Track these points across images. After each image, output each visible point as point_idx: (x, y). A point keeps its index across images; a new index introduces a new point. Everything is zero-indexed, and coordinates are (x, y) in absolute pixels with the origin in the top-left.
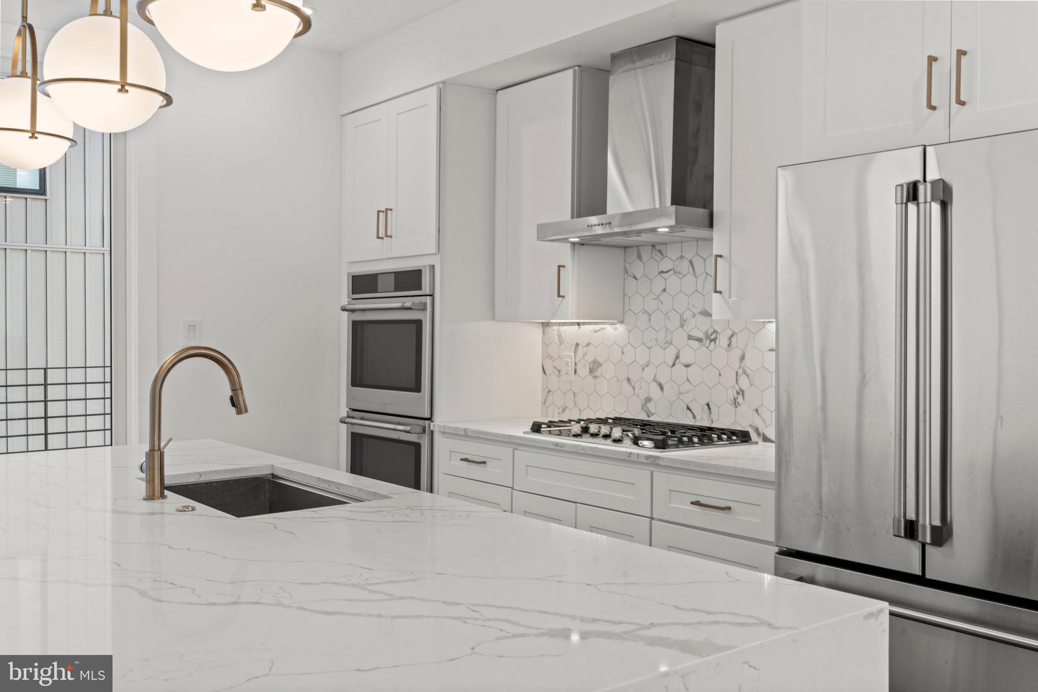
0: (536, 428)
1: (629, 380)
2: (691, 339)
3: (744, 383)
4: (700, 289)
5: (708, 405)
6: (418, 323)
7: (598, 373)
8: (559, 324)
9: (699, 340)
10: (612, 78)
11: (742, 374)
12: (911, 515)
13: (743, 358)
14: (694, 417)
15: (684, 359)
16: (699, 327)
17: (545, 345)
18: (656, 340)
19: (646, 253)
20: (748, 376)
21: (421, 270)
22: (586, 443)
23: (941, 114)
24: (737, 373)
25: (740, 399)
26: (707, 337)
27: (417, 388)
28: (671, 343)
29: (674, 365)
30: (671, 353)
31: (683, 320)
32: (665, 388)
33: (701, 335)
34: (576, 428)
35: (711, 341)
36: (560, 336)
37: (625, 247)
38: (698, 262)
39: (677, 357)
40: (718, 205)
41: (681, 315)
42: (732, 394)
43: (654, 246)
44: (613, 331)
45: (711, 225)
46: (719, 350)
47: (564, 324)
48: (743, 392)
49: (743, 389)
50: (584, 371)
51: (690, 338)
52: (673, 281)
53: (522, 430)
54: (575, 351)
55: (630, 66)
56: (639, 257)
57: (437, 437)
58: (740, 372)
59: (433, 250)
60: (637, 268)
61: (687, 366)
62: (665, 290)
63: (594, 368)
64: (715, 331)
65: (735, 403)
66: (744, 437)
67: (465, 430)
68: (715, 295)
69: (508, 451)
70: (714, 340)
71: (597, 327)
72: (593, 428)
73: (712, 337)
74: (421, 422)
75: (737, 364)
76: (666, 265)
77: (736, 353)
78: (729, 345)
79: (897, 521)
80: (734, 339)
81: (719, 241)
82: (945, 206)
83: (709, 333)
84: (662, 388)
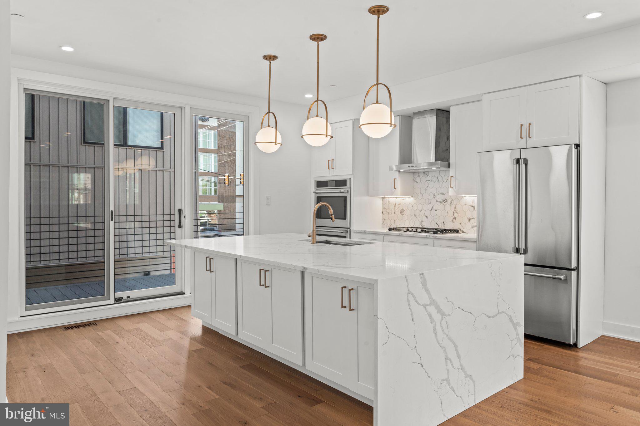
0: (390, 229)
1: (415, 215)
3: (456, 215)
4: (440, 186)
5: (443, 222)
6: (345, 197)
7: (403, 213)
8: (389, 197)
9: (441, 202)
10: (413, 120)
12: (517, 247)
13: (455, 207)
14: (439, 226)
15: (435, 208)
16: (441, 198)
17: (383, 204)
18: (425, 202)
19: (421, 175)
20: (457, 213)
21: (346, 180)
22: (408, 233)
23: (524, 140)
24: (453, 212)
25: (455, 220)
26: (443, 201)
27: (345, 218)
28: (430, 203)
29: (431, 210)
30: (430, 206)
31: (435, 196)
32: (428, 217)
34: (405, 229)
35: (445, 202)
36: (389, 202)
37: (414, 173)
38: (440, 178)
39: (433, 208)
40: (451, 161)
41: (434, 194)
42: (452, 219)
43: (424, 173)
44: (409, 200)
45: (449, 167)
46: (447, 205)
47: (390, 197)
48: (456, 218)
49: (456, 217)
50: (398, 212)
51: (437, 201)
52: (431, 184)
53: (386, 230)
54: (395, 206)
56: (419, 176)
57: (352, 234)
58: (455, 212)
59: (351, 173)
60: (418, 179)
61: (436, 210)
62: (428, 186)
63: (402, 212)
64: (446, 199)
65: (453, 221)
66: (457, 231)
67: (365, 231)
68: (450, 189)
69: (382, 237)
70: (446, 202)
71: (403, 198)
72: (410, 229)
73: (445, 201)
74: (346, 229)
75: (454, 210)
76: (428, 178)
77: (453, 206)
78: (451, 204)
79: (513, 248)
80: (452, 202)
81: (452, 172)
83: (444, 200)
84: (427, 218)
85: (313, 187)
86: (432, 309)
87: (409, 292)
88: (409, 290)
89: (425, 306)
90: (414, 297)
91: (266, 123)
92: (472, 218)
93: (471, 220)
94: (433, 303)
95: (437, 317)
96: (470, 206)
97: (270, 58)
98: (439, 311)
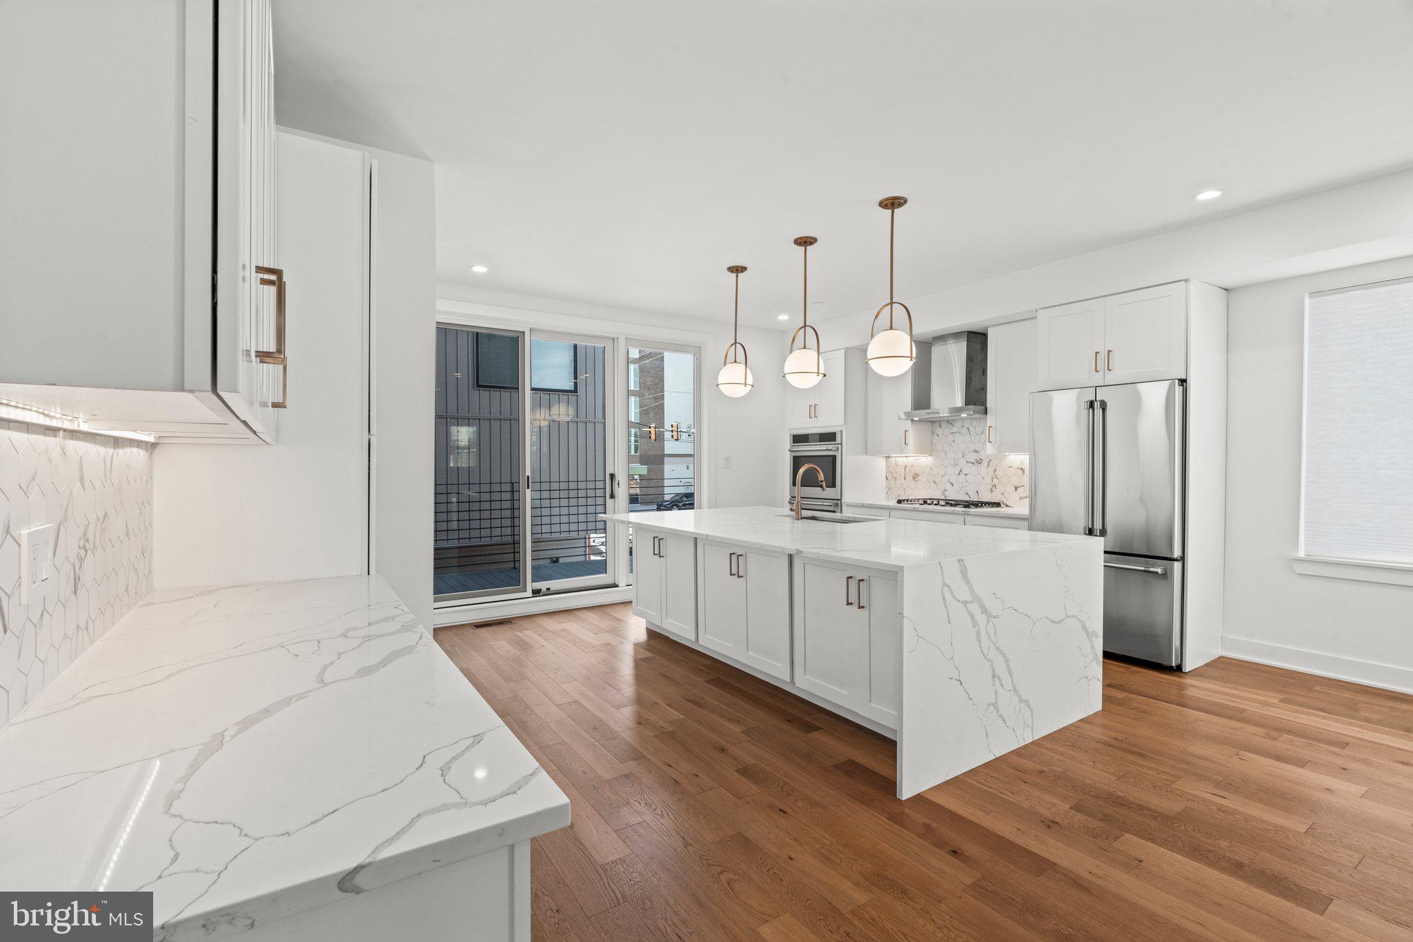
0: (899, 502)
1: (934, 482)
3: (996, 481)
4: (973, 440)
5: (977, 492)
6: (834, 457)
7: (918, 479)
8: (896, 457)
9: (973, 463)
10: (933, 348)
12: (1090, 526)
13: (995, 471)
14: (971, 497)
15: (964, 471)
16: (972, 457)
17: (888, 467)
18: (950, 463)
19: (944, 425)
21: (835, 433)
22: (926, 506)
23: (1100, 374)
24: (992, 477)
25: (994, 489)
26: (977, 461)
27: (834, 485)
28: (957, 465)
29: (959, 474)
30: (957, 470)
31: (964, 454)
33: (974, 461)
34: (921, 502)
36: (896, 462)
37: (932, 422)
38: (971, 429)
39: (961, 471)
40: (988, 405)
41: (963, 452)
42: (989, 487)
43: (948, 421)
44: (926, 460)
45: (986, 413)
46: (983, 468)
47: (898, 457)
48: (995, 486)
49: (996, 484)
50: (909, 478)
51: (967, 462)
52: (958, 438)
53: (893, 503)
54: (905, 469)
55: (942, 343)
56: (940, 426)
57: (844, 508)
58: (994, 477)
59: (843, 423)
60: (939, 431)
61: (966, 475)
62: (954, 441)
63: (915, 477)
64: (981, 459)
65: (992, 491)
66: (998, 505)
67: (862, 504)
68: (988, 444)
69: (887, 512)
70: (980, 463)
71: (917, 458)
72: (929, 502)
74: (836, 502)
75: (992, 473)
76: (954, 430)
77: (992, 469)
78: (988, 465)
79: (1085, 528)
80: (991, 462)
81: (990, 420)
82: (1104, 410)
84: (953, 485)
85: (787, 442)
86: (975, 608)
87: (945, 584)
88: (943, 581)
89: (965, 603)
90: (951, 590)
91: (731, 357)
92: (1020, 485)
93: (1019, 489)
94: (977, 599)
95: (981, 619)
96: (1018, 468)
97: (737, 270)
98: (984, 610)
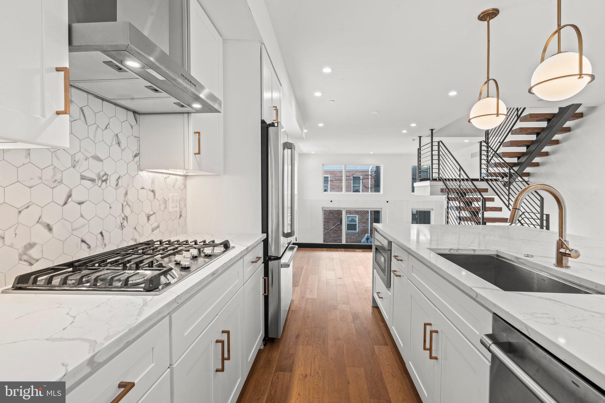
2: (85, 179)
3: (126, 211)
4: (91, 136)
5: (101, 233)
9: (93, 180)
11: (126, 205)
13: (126, 194)
14: (89, 247)
15: (76, 197)
16: (91, 169)
18: (41, 178)
20: (129, 206)
24: (123, 205)
25: (125, 223)
26: (99, 178)
28: (61, 182)
29: (65, 203)
30: (61, 193)
31: (75, 161)
32: (54, 229)
33: (94, 177)
35: (103, 181)
39: (69, 196)
41: (73, 156)
42: (119, 220)
46: (109, 189)
48: (127, 217)
49: (127, 216)
51: (83, 178)
58: (125, 204)
61: (80, 203)
64: (106, 174)
65: (122, 226)
70: (106, 181)
73: (104, 178)
75: (123, 198)
77: (122, 191)
78: (117, 185)
80: (120, 180)
83: (102, 174)
84: (49, 228)
92: (151, 213)
93: (151, 218)
96: (149, 190)
